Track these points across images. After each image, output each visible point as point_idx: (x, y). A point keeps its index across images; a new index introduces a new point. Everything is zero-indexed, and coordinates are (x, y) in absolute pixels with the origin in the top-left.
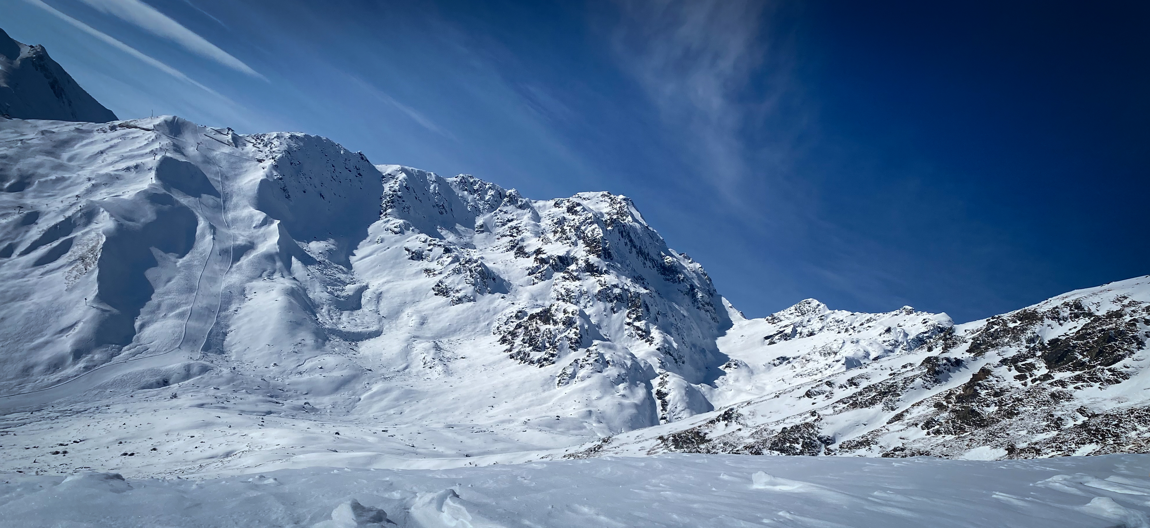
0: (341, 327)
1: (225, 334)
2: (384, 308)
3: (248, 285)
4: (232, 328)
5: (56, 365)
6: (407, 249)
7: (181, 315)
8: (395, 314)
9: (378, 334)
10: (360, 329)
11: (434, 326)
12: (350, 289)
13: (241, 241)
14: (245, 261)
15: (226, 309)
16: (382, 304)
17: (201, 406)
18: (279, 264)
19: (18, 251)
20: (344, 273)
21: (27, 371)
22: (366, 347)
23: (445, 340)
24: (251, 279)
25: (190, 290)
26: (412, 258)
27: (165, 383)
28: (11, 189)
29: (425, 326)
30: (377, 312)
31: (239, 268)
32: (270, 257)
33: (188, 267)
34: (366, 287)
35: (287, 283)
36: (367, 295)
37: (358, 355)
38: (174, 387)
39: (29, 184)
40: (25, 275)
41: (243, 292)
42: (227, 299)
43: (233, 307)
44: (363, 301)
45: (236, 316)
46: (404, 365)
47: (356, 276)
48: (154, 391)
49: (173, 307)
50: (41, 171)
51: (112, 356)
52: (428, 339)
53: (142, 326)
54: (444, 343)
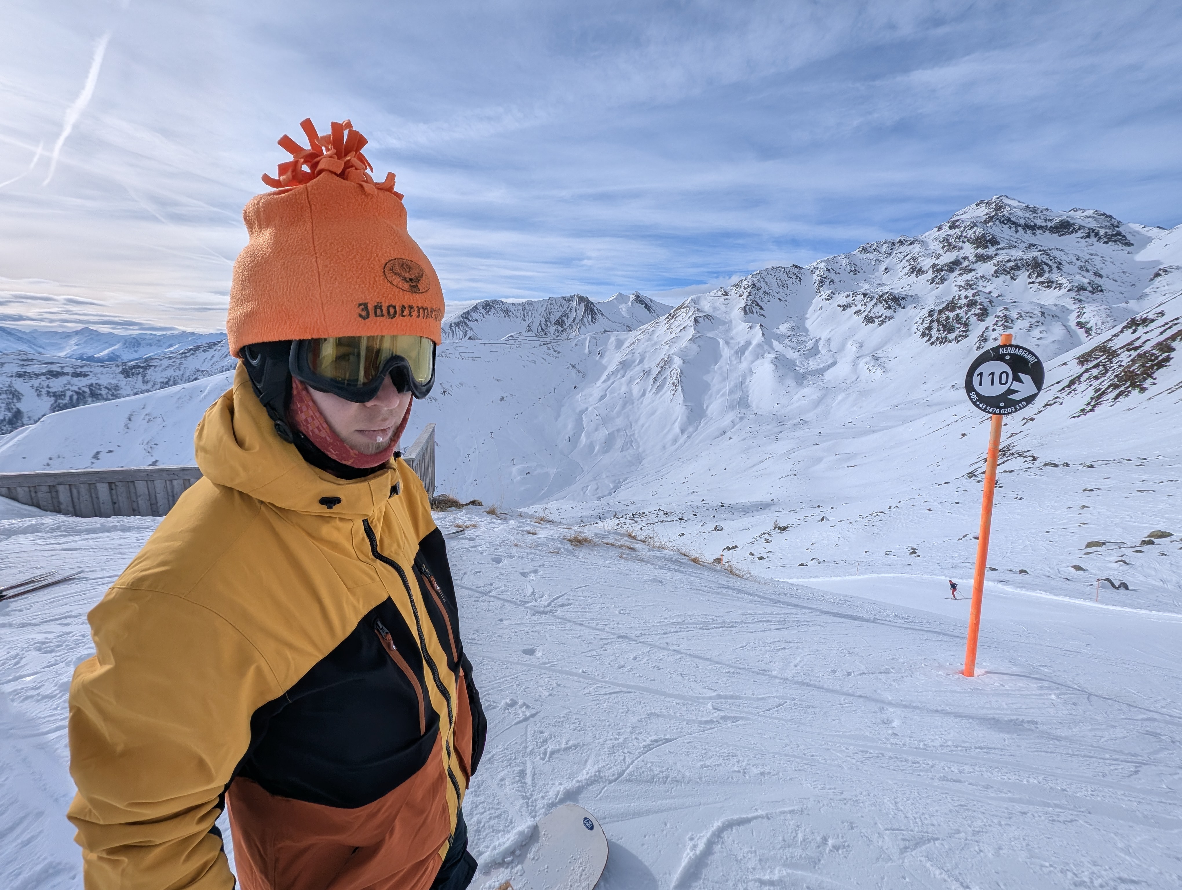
0: (810, 369)
1: (748, 396)
2: (834, 347)
3: (752, 366)
4: (750, 391)
5: (675, 441)
6: (839, 306)
7: (723, 395)
8: (842, 348)
9: (834, 364)
10: (822, 365)
11: (870, 346)
12: (810, 344)
13: (742, 343)
14: (747, 353)
15: (745, 383)
16: (831, 345)
17: (744, 439)
18: (766, 347)
19: (647, 392)
20: (804, 336)
21: (664, 447)
22: (828, 375)
23: (880, 351)
24: (753, 362)
25: (724, 379)
26: (844, 310)
27: (724, 433)
28: (639, 364)
29: (863, 348)
30: (830, 351)
31: (745, 358)
32: (759, 345)
33: (721, 368)
34: (820, 339)
35: (773, 356)
36: (821, 344)
37: (825, 381)
38: (729, 434)
39: (645, 358)
40: (653, 401)
41: (751, 370)
42: (743, 378)
43: (748, 381)
44: (820, 348)
45: (751, 384)
46: (856, 377)
47: (812, 336)
48: (721, 438)
49: (719, 391)
50: (647, 350)
51: (697, 427)
52: (866, 355)
53: (707, 407)
54: (880, 354)
